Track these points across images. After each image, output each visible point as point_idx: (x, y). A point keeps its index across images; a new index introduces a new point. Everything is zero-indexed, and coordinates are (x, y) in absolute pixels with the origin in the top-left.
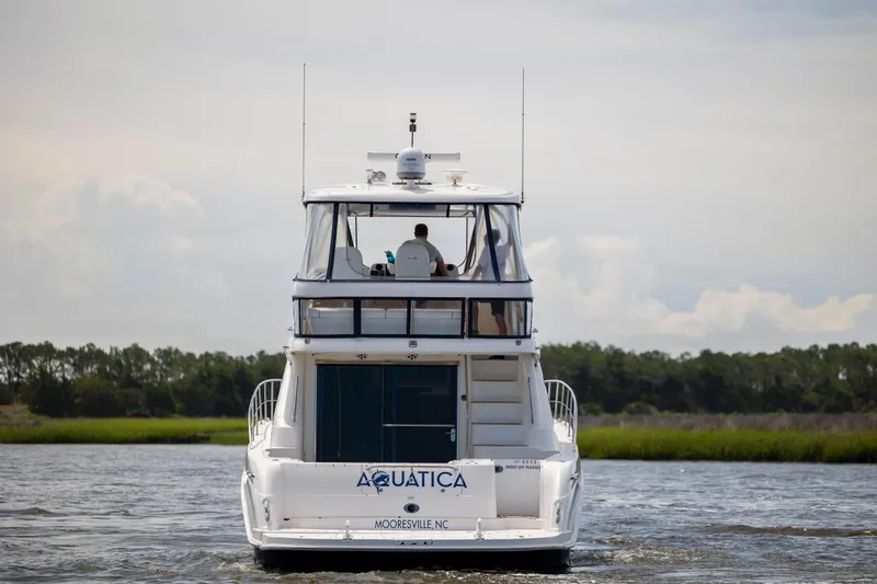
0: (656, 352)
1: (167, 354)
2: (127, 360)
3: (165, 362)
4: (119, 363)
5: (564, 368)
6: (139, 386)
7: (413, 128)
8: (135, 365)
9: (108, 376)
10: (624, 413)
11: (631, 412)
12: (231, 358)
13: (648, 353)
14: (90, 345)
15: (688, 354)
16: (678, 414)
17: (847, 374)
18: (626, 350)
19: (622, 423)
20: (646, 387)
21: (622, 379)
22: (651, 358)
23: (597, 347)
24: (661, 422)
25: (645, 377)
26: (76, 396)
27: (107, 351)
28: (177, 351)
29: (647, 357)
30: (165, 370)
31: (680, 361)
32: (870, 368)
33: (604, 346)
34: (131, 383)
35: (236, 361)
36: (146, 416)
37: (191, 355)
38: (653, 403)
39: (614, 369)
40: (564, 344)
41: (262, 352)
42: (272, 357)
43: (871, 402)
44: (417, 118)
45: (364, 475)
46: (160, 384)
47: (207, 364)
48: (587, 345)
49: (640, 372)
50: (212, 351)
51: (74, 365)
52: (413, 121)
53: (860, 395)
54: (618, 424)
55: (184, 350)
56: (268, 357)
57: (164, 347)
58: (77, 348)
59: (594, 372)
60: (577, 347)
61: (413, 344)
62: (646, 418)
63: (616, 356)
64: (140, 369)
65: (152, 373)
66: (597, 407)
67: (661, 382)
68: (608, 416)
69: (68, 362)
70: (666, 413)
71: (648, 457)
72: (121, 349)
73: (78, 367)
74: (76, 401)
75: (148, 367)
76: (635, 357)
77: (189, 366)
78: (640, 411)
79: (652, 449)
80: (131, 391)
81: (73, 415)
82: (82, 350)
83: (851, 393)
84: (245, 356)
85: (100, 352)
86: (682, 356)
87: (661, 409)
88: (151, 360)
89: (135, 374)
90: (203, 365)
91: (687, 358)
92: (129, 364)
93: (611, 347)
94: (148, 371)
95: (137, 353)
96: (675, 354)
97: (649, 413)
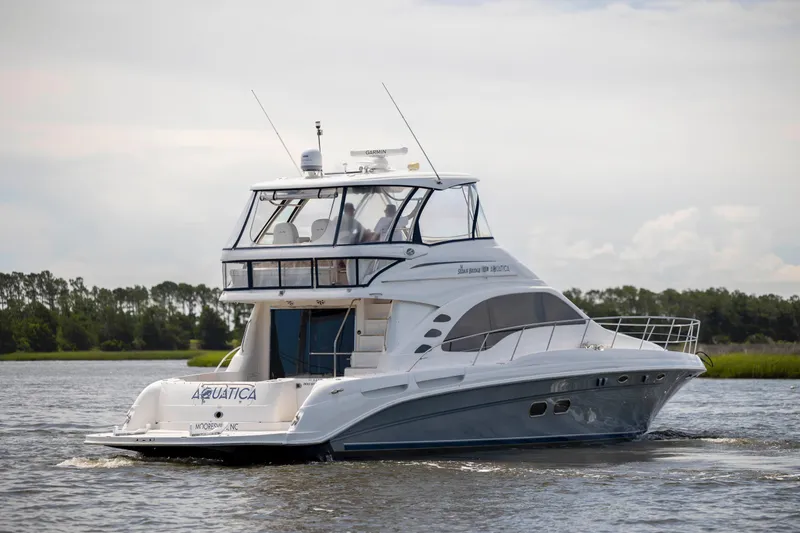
0: (772, 296)
5: (699, 308)
7: (319, 133)
10: (748, 343)
11: (752, 342)
13: (765, 296)
15: (796, 296)
16: (789, 343)
18: (748, 294)
19: (746, 351)
20: (764, 322)
21: (746, 317)
22: (769, 300)
23: (726, 292)
24: (776, 349)
25: (763, 315)
29: (764, 299)
31: (790, 302)
33: (731, 291)
38: (768, 334)
39: (739, 308)
40: (700, 290)
44: (321, 125)
45: (198, 391)
48: (718, 290)
49: (759, 311)
54: (742, 350)
59: (723, 311)
60: (710, 292)
61: (282, 293)
62: (764, 346)
63: (741, 299)
66: (726, 338)
67: (775, 318)
68: (736, 345)
70: (780, 342)
71: (766, 376)
76: (755, 299)
78: (759, 341)
79: (769, 370)
86: (792, 298)
87: (776, 340)
91: (796, 299)
93: (737, 292)
96: (786, 297)
97: (766, 342)
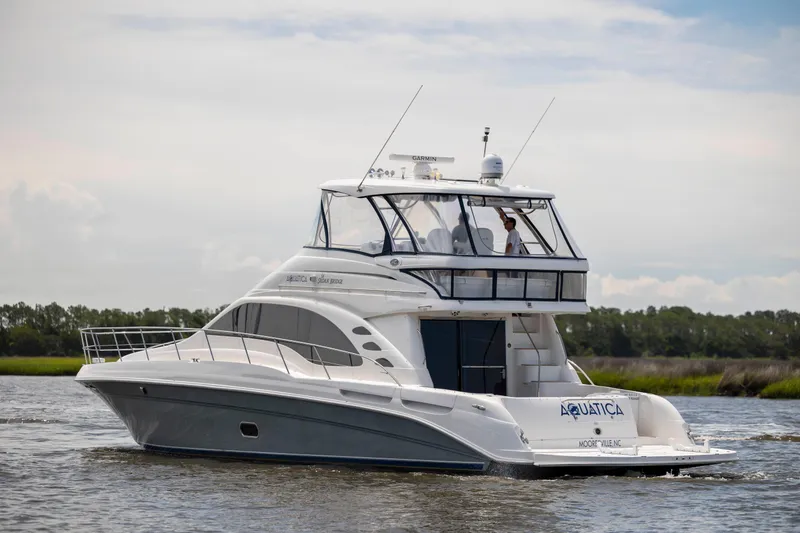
1: (78, 311)
2: (48, 314)
3: (76, 316)
4: (43, 317)
6: (56, 334)
7: (486, 139)
8: (54, 318)
9: (34, 327)
12: (124, 313)
14: (21, 303)
17: (573, 328)
26: (11, 340)
27: (34, 308)
28: (85, 308)
30: (76, 323)
32: (589, 325)
34: (52, 331)
35: (128, 315)
36: (62, 356)
37: (95, 311)
41: (147, 309)
42: (155, 313)
43: (590, 349)
45: (563, 406)
46: (72, 332)
47: (107, 318)
50: (110, 308)
51: (9, 317)
52: (487, 133)
53: (582, 344)
55: (90, 308)
56: (151, 313)
57: (75, 305)
58: (11, 305)
64: (57, 321)
65: (67, 324)
69: (5, 315)
72: (44, 306)
73: (12, 319)
74: (11, 344)
75: (63, 319)
77: (94, 319)
80: (52, 337)
81: (10, 355)
82: (15, 307)
83: (575, 342)
84: (135, 312)
85: (28, 308)
88: (66, 315)
89: (54, 325)
90: (104, 318)
92: (49, 317)
94: (63, 323)
95: (55, 309)
